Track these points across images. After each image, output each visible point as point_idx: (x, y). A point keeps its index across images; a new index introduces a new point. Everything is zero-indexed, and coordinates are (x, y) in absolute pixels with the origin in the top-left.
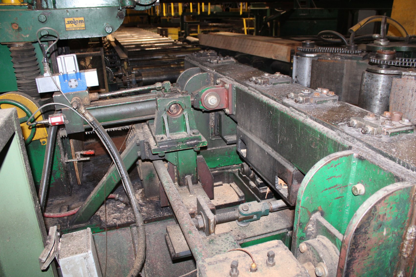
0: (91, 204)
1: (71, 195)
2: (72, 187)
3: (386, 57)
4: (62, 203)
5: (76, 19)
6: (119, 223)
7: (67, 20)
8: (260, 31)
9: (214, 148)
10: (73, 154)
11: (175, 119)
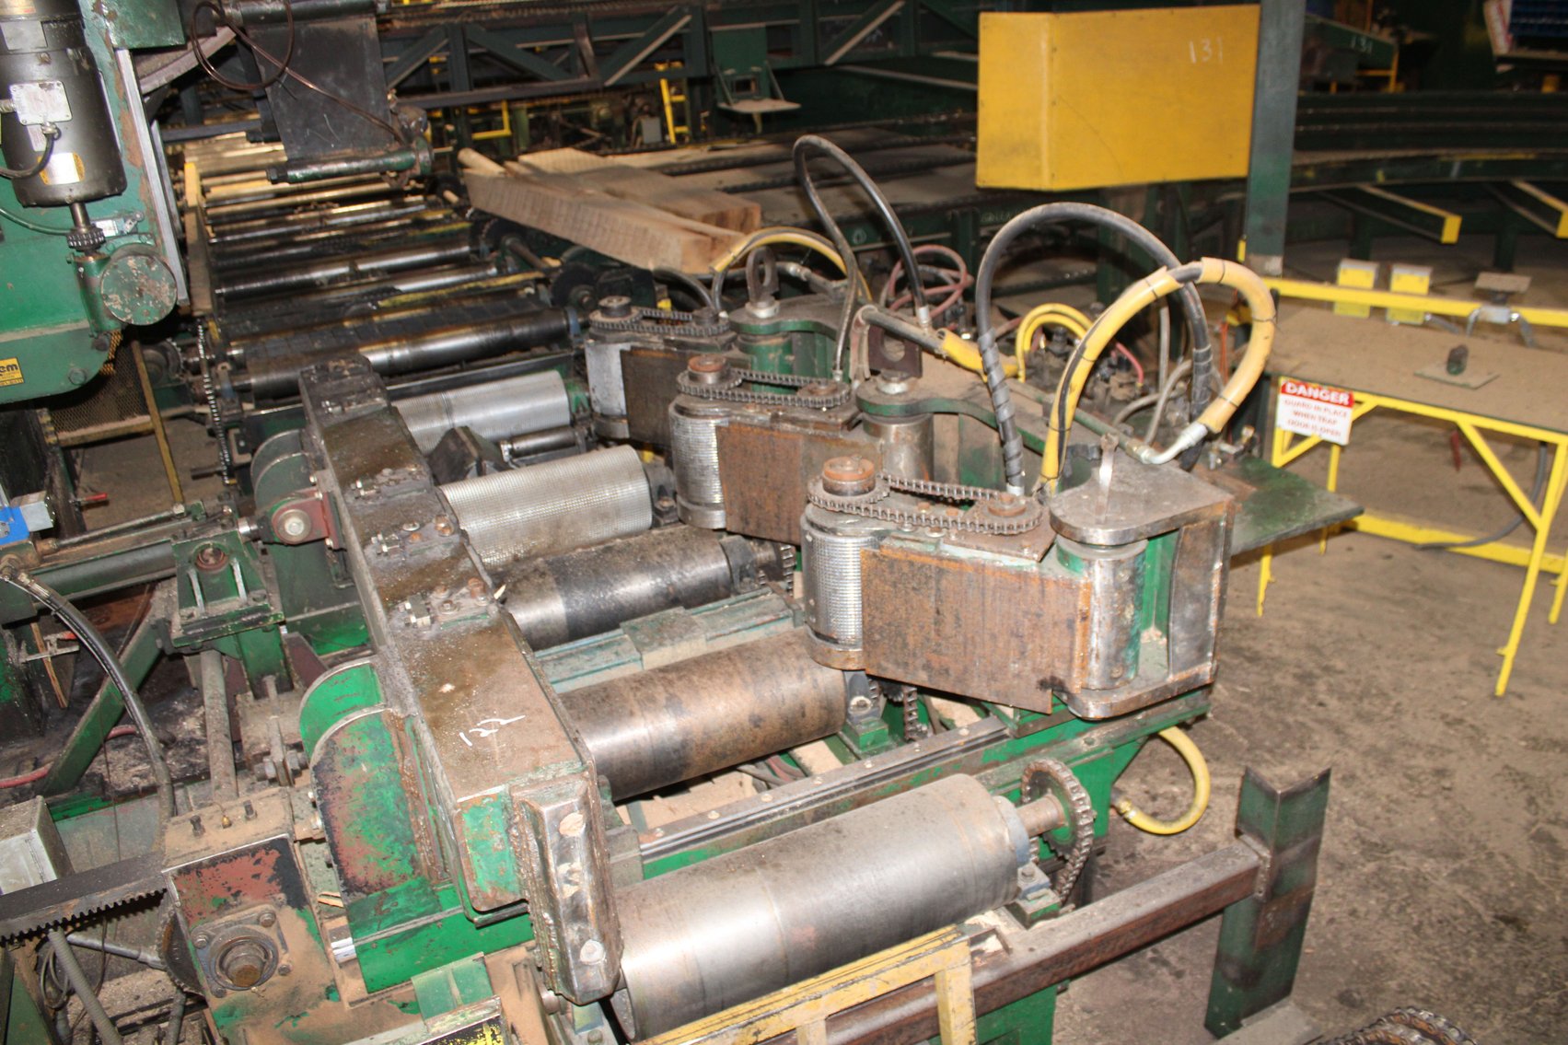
0: (74, 751)
1: (43, 735)
2: (45, 715)
4: (22, 754)
5: (1, 363)
6: (144, 784)
8: (706, 114)
9: (347, 605)
10: (38, 642)
11: (214, 576)
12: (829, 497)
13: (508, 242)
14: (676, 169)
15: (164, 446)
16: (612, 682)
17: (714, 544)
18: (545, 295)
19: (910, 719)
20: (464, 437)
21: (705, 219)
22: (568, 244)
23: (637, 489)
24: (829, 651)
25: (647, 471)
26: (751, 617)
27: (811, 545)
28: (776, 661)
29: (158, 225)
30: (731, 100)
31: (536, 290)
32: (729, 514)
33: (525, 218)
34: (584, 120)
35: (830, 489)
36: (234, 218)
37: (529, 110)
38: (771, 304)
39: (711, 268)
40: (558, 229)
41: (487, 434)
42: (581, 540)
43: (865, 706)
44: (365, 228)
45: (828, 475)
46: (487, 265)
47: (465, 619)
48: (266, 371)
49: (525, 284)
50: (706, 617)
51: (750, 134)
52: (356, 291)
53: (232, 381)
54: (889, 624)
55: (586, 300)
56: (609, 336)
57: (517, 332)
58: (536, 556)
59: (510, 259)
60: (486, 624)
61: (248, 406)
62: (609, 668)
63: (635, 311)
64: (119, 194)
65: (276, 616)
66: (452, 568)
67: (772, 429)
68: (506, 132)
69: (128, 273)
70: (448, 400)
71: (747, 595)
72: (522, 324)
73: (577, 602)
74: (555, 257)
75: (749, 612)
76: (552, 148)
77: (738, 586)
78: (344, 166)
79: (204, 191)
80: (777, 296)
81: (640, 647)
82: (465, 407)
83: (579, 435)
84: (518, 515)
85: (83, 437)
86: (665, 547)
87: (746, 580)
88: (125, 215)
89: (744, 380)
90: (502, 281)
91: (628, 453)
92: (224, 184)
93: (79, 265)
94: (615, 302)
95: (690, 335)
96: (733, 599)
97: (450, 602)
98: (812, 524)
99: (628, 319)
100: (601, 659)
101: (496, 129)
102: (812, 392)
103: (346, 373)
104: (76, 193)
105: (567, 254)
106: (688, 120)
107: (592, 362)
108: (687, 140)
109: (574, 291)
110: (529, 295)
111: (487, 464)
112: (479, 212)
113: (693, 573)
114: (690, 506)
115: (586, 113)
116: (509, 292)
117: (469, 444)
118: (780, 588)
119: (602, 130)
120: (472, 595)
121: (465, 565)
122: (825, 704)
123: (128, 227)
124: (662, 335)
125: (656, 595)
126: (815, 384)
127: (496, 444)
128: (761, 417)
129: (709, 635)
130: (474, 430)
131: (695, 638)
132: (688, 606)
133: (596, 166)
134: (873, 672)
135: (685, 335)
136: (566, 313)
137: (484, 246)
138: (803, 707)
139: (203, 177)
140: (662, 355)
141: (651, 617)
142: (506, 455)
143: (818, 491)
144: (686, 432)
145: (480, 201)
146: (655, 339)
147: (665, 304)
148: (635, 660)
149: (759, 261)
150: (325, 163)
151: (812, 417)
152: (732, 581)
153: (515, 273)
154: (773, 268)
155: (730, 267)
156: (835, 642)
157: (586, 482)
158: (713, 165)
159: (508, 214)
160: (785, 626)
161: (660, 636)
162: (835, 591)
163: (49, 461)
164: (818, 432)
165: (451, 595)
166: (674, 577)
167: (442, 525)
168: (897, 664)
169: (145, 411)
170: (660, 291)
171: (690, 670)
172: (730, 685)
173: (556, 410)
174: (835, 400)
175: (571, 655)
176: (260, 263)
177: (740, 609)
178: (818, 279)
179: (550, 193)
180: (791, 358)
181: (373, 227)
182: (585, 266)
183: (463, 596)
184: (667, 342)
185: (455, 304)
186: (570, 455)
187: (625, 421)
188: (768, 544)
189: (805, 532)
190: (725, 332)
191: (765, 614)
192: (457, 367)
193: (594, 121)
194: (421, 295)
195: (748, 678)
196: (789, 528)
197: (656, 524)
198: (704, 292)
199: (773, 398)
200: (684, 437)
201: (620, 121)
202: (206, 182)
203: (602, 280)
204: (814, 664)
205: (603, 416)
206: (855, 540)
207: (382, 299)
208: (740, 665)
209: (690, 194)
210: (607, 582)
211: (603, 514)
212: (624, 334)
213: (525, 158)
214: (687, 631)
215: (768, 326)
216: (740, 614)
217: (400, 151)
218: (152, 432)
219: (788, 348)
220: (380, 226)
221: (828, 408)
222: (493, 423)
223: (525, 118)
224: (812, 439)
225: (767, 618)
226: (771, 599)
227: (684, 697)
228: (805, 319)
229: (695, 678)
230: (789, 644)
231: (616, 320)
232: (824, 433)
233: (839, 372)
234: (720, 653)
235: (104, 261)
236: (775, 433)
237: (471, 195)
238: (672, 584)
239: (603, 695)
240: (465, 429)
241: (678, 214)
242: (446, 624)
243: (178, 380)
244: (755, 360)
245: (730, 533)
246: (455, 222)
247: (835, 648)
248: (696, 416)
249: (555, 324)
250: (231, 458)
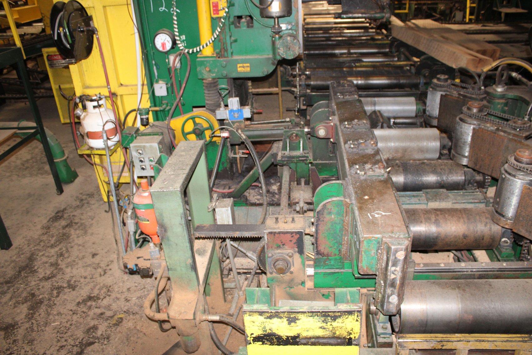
0: (241, 187)
1: (232, 180)
2: (234, 174)
3: (475, 110)
4: (226, 184)
5: (245, 65)
6: (258, 202)
7: (239, 65)
8: (483, 12)
9: (331, 162)
10: (237, 151)
11: (294, 143)
12: (516, 163)
13: (402, 50)
14: (468, 32)
15: (280, 99)
16: (417, 209)
17: (461, 170)
18: (413, 70)
19: (524, 252)
20: (378, 114)
21: (478, 52)
22: (423, 53)
23: (436, 144)
24: (500, 219)
25: (441, 139)
26: (470, 199)
27: (503, 179)
28: (478, 217)
29: (298, 28)
30: (499, 7)
31: (410, 68)
32: (470, 161)
33: (410, 42)
34: (435, 10)
35: (516, 160)
36: (312, 29)
37: (416, 4)
38: (503, 87)
39: (482, 70)
40: (421, 48)
41: (386, 115)
42: (412, 158)
43: (507, 242)
44: (354, 38)
45: (518, 155)
46: (394, 57)
47: (376, 176)
48: (317, 81)
49: (406, 65)
50: (453, 195)
51: (499, 22)
52: (349, 59)
53: (305, 82)
54: (528, 216)
55: (427, 74)
56: (438, 89)
57: (402, 81)
58: (396, 160)
59: (402, 56)
60: (382, 179)
61: (308, 91)
62: (415, 204)
63: (449, 81)
64: (289, 16)
65: (310, 160)
66: (373, 157)
67: (495, 133)
68: (406, 11)
69: (287, 42)
70: (375, 101)
71: (470, 191)
72: (404, 79)
73: (408, 179)
74: (417, 57)
75: (469, 197)
76: (421, 19)
77: (466, 187)
78: (360, 15)
79: (304, 19)
80: (506, 84)
81: (428, 200)
82: (380, 104)
83: (418, 121)
84: (393, 144)
85: (258, 92)
86: (443, 167)
87: (470, 185)
88: (289, 23)
89: (488, 113)
90: (399, 63)
91: (435, 132)
92: (311, 18)
93: (273, 37)
94: (443, 77)
95: (469, 93)
96: (464, 191)
97: (372, 169)
98: (506, 171)
99: (446, 84)
100: (413, 200)
101: (402, 10)
102: (515, 122)
103: (346, 85)
104: (278, 15)
105: (423, 57)
106: (475, 14)
107: (429, 96)
108: (473, 21)
109: (423, 70)
110: (407, 69)
111: (385, 125)
112: (394, 38)
113: (452, 178)
114: (456, 155)
115: (436, 8)
116: (401, 67)
117: (380, 117)
118: (483, 191)
119: (440, 14)
120: (379, 168)
121: (378, 158)
122: (492, 238)
123: (289, 27)
124: (458, 92)
125: (437, 183)
126: (517, 120)
127: (389, 119)
128: (492, 128)
129: (454, 201)
130: (382, 112)
131: (448, 201)
132: (447, 190)
133: (439, 27)
134: (515, 231)
135: (467, 93)
136: (420, 78)
137: (394, 50)
138: (483, 236)
139: (305, 15)
140: (456, 99)
141: (434, 190)
142: (392, 123)
143: (512, 160)
144: (461, 128)
145: (395, 34)
146: (455, 92)
147: (457, 81)
148: (425, 204)
149: (503, 70)
150: (354, 13)
151: (513, 132)
152: (465, 185)
153: (404, 61)
154: (508, 73)
155: (490, 70)
156: (503, 216)
157: (419, 138)
158: (482, 32)
159: (404, 40)
160: (482, 206)
161: (435, 198)
162: (509, 198)
163: (249, 97)
164: (514, 138)
165: (372, 166)
166: (445, 178)
167: (372, 142)
168: (527, 231)
169: (277, 87)
170: (457, 75)
171: (445, 212)
172: (459, 221)
173: (411, 111)
174: (524, 127)
175: (403, 196)
176: (319, 45)
177: (467, 195)
178: (524, 80)
179: (420, 34)
180: (506, 108)
181: (357, 38)
182: (429, 62)
183: (376, 168)
184: (459, 94)
185: (382, 68)
186: (414, 127)
187: (437, 120)
188: (481, 175)
189: (503, 174)
190: (482, 94)
191: (476, 199)
192: (378, 90)
193: (438, 11)
194: (370, 64)
195: (466, 220)
196: (492, 170)
197: (439, 158)
198: (477, 78)
199: (499, 122)
200: (460, 130)
201: (448, 12)
202: (306, 17)
203: (434, 68)
204: (492, 222)
205: (429, 116)
206: (522, 181)
207: (357, 63)
208: (464, 215)
209: (474, 41)
210: (420, 174)
211: (422, 150)
212: (443, 89)
213: (413, 21)
214: (446, 198)
215: (500, 95)
216: (466, 197)
217: (380, 13)
218: (277, 94)
219: (506, 104)
220: (360, 38)
221: (520, 130)
222: (389, 111)
223: (414, 7)
224: (510, 140)
225: (476, 201)
226: (478, 194)
227: (441, 221)
228: (516, 94)
229: (447, 216)
230: (484, 212)
231: (442, 83)
232: (516, 139)
233: (527, 117)
234: (457, 209)
235: (281, 37)
236: (496, 135)
237: (392, 32)
238: (443, 180)
239: (413, 213)
240: (379, 111)
241: (468, 48)
242: (369, 176)
243: (288, 79)
244: (492, 107)
245: (469, 167)
246: (385, 40)
247: (503, 219)
248: (467, 123)
249: (415, 81)
250: (300, 106)
